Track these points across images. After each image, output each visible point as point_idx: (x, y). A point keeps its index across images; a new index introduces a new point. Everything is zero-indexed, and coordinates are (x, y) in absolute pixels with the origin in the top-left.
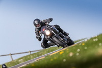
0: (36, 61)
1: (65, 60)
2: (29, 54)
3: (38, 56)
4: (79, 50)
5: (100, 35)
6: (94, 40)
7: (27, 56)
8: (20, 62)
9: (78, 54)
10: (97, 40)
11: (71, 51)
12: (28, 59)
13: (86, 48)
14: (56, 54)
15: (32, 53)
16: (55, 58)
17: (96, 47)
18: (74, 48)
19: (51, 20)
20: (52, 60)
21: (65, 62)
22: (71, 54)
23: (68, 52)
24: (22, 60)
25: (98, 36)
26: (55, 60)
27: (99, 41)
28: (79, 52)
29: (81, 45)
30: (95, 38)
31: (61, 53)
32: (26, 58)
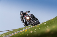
0: (12, 35)
1: (28, 35)
2: (8, 31)
3: (13, 33)
5: (47, 21)
6: (44, 24)
7: (7, 33)
8: (3, 36)
11: (31, 30)
12: (8, 34)
13: (39, 28)
14: (23, 31)
15: (9, 31)
16: (22, 34)
17: (45, 28)
18: (33, 28)
19: (29, 12)
22: (31, 32)
23: (29, 30)
24: (4, 35)
25: (46, 22)
29: (37, 27)
30: (45, 23)
31: (26, 31)
32: (6, 34)
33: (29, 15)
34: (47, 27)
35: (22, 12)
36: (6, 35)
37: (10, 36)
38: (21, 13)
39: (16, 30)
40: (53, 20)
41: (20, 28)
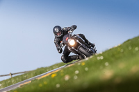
0: (19, 86)
1: (58, 86)
2: (10, 77)
3: (22, 80)
4: (77, 72)
6: (98, 58)
7: (7, 80)
9: (76, 77)
10: (102, 58)
11: (67, 73)
13: (86, 69)
14: (47, 77)
15: (13, 76)
16: (45, 83)
17: (101, 67)
18: (71, 69)
20: (41, 85)
21: (59, 88)
22: (67, 78)
23: (62, 74)
24: (1, 85)
25: (103, 53)
26: (45, 85)
27: (105, 60)
28: (77, 75)
29: (81, 65)
31: (53, 76)
32: (6, 83)
33: (75, 35)
34: (104, 66)
35: (59, 27)
36: (6, 85)
37: (15, 88)
38: (55, 29)
39: (30, 73)
40: (119, 49)
41: (38, 69)
